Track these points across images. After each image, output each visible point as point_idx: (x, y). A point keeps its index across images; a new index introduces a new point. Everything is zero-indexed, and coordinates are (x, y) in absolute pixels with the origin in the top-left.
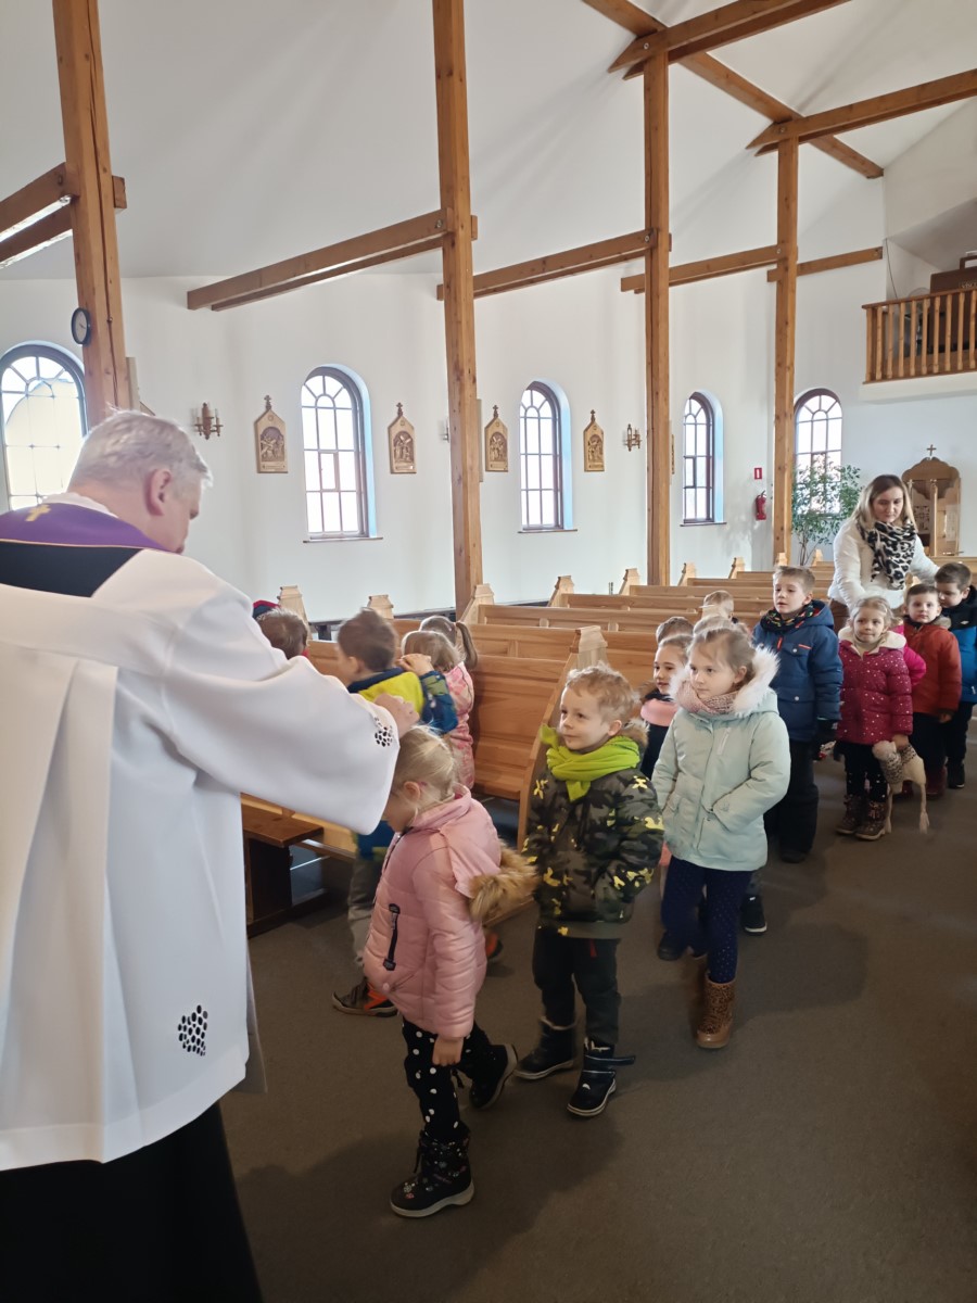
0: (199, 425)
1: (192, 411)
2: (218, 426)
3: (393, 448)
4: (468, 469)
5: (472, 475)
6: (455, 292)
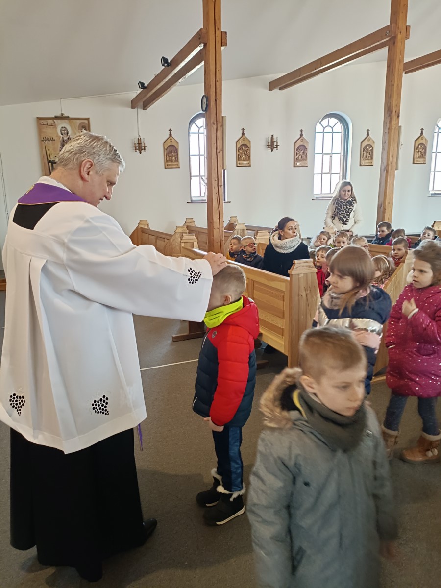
0: (269, 145)
1: (267, 139)
2: (277, 145)
3: (362, 153)
4: (390, 163)
5: (392, 166)
6: (393, 69)
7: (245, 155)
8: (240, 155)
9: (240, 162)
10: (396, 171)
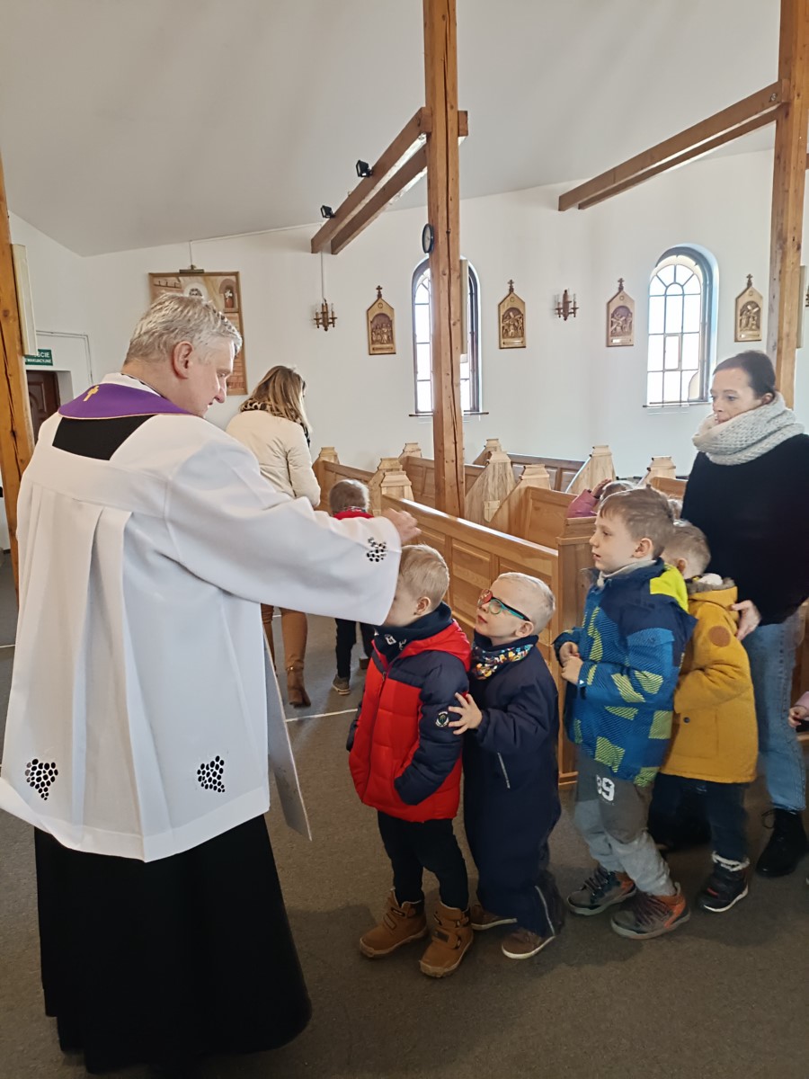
0: (559, 309)
1: (556, 297)
2: (575, 309)
3: (739, 318)
4: (784, 335)
5: (788, 341)
6: (785, 162)
7: (516, 328)
8: (506, 328)
9: (506, 340)
10: (797, 350)
